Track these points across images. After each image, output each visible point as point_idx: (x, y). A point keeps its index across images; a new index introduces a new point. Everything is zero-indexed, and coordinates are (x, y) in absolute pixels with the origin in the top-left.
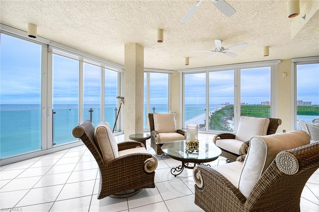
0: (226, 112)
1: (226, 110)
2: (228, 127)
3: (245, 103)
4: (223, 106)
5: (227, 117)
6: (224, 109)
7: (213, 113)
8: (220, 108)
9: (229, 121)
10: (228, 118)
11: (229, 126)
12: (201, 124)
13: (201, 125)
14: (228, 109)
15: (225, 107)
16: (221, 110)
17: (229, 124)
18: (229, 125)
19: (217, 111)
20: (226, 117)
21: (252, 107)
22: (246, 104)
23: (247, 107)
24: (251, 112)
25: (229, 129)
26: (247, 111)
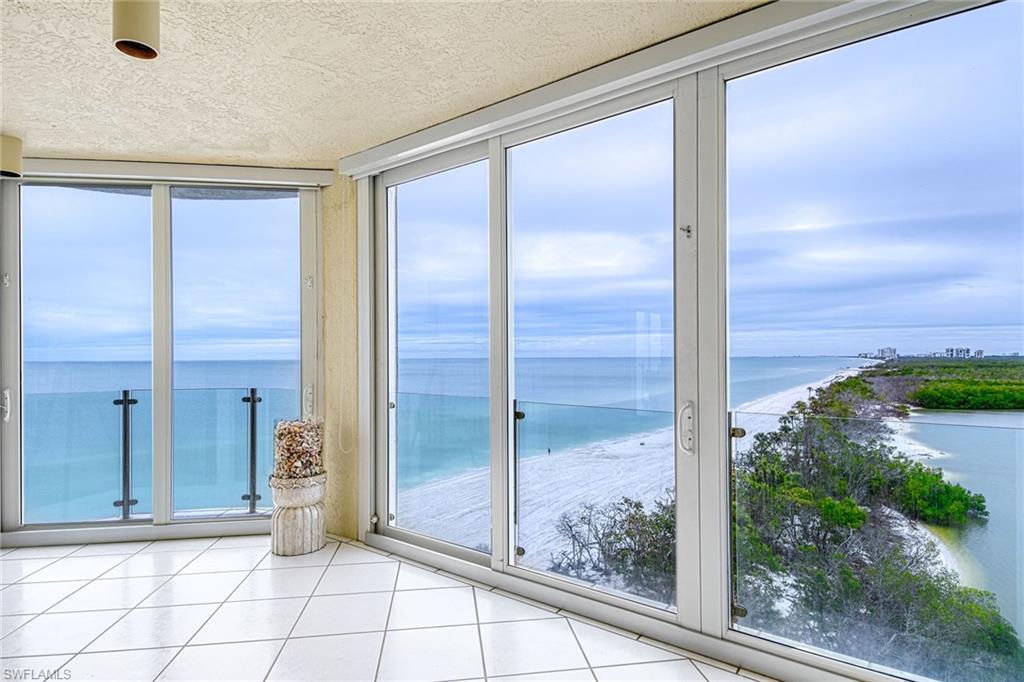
0: (879, 385)
1: (881, 379)
2: (883, 446)
3: (968, 351)
4: (867, 363)
5: (883, 407)
6: (872, 375)
7: (820, 390)
8: (854, 373)
9: (892, 422)
10: (889, 411)
11: (893, 444)
12: (760, 431)
13: (762, 435)
14: (887, 374)
15: (875, 367)
16: (857, 378)
17: (892, 432)
18: (893, 436)
19: (839, 384)
20: (878, 407)
21: (1005, 366)
22: (972, 354)
23: (981, 367)
24: (996, 388)
25: (890, 456)
26: (976, 383)
